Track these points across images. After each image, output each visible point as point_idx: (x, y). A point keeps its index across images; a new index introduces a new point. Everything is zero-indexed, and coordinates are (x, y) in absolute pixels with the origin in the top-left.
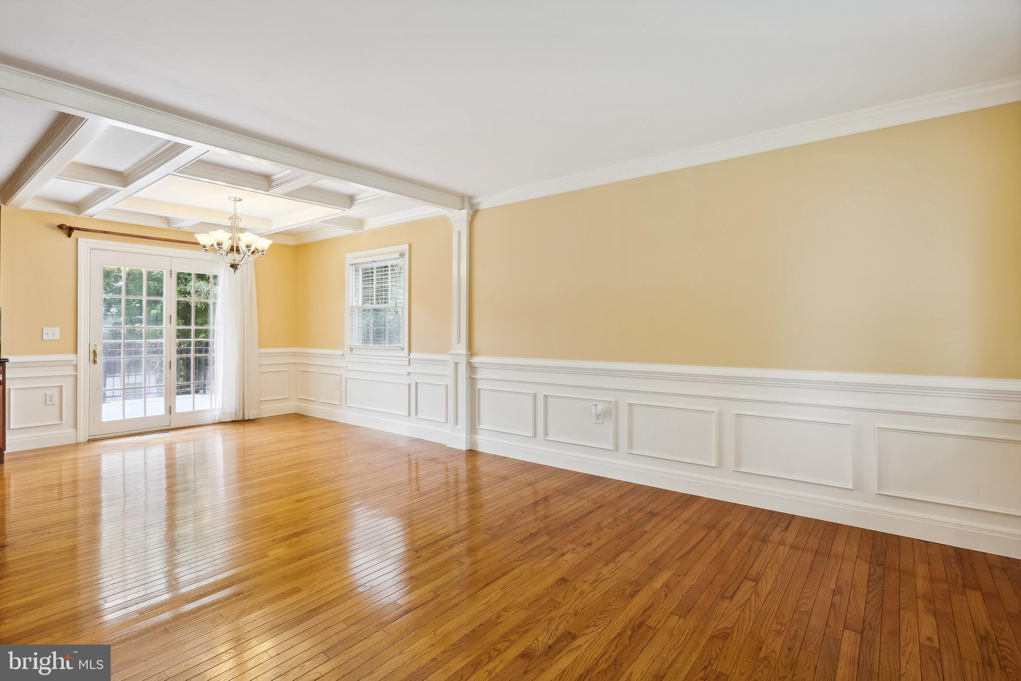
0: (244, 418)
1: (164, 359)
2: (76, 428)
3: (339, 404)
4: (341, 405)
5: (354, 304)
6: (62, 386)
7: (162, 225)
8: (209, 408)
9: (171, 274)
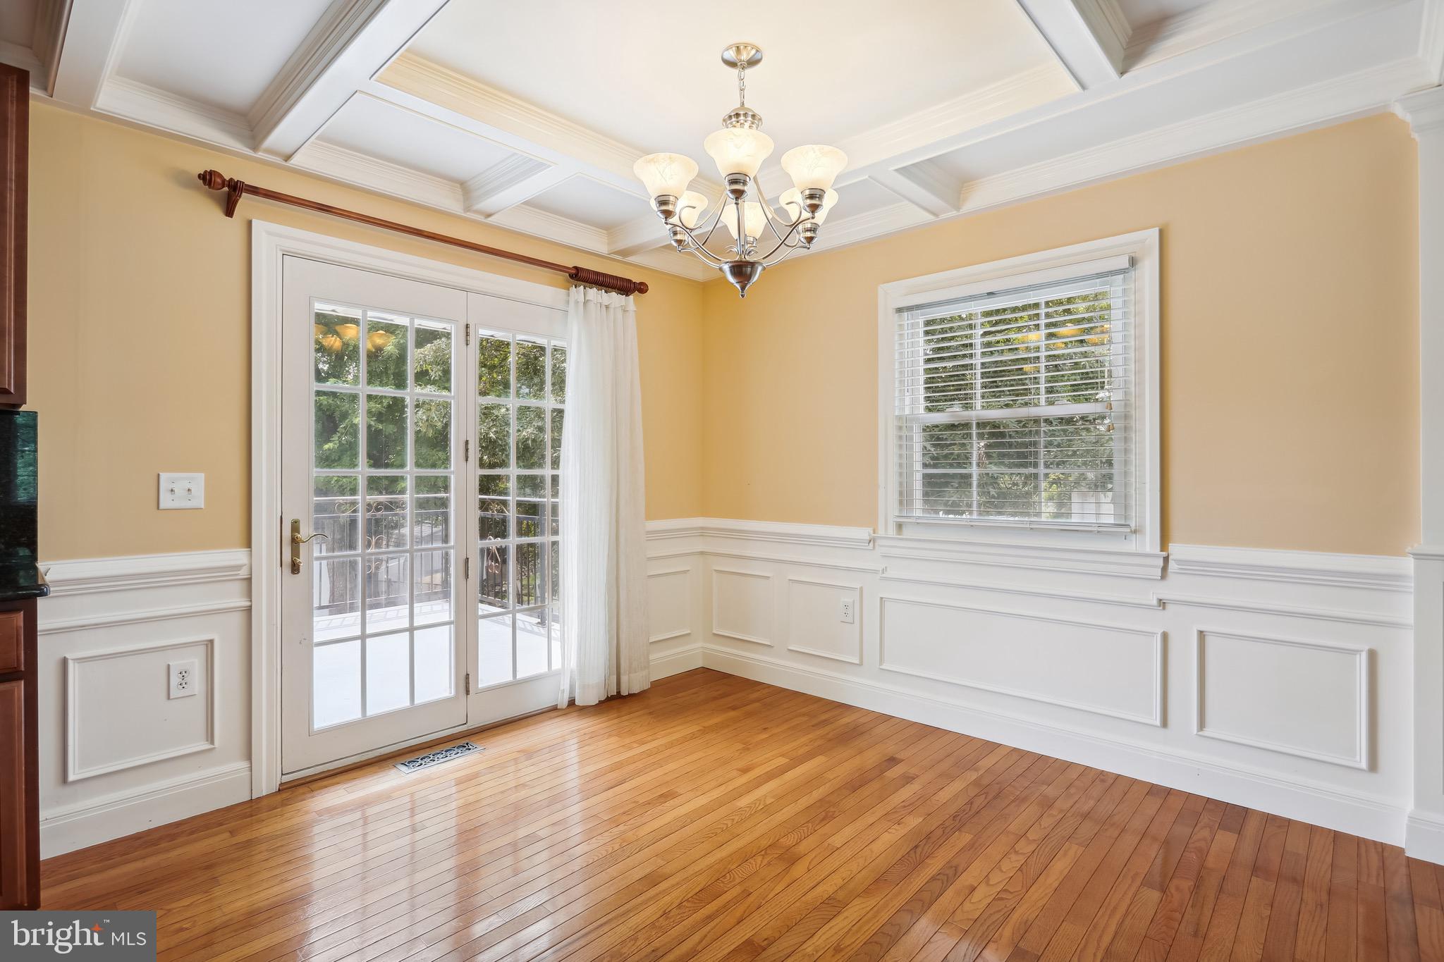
0: (619, 692)
1: (452, 552)
2: (249, 757)
3: (857, 661)
4: (861, 664)
5: (907, 412)
6: (212, 641)
7: (448, 201)
8: (544, 669)
9: (467, 334)
